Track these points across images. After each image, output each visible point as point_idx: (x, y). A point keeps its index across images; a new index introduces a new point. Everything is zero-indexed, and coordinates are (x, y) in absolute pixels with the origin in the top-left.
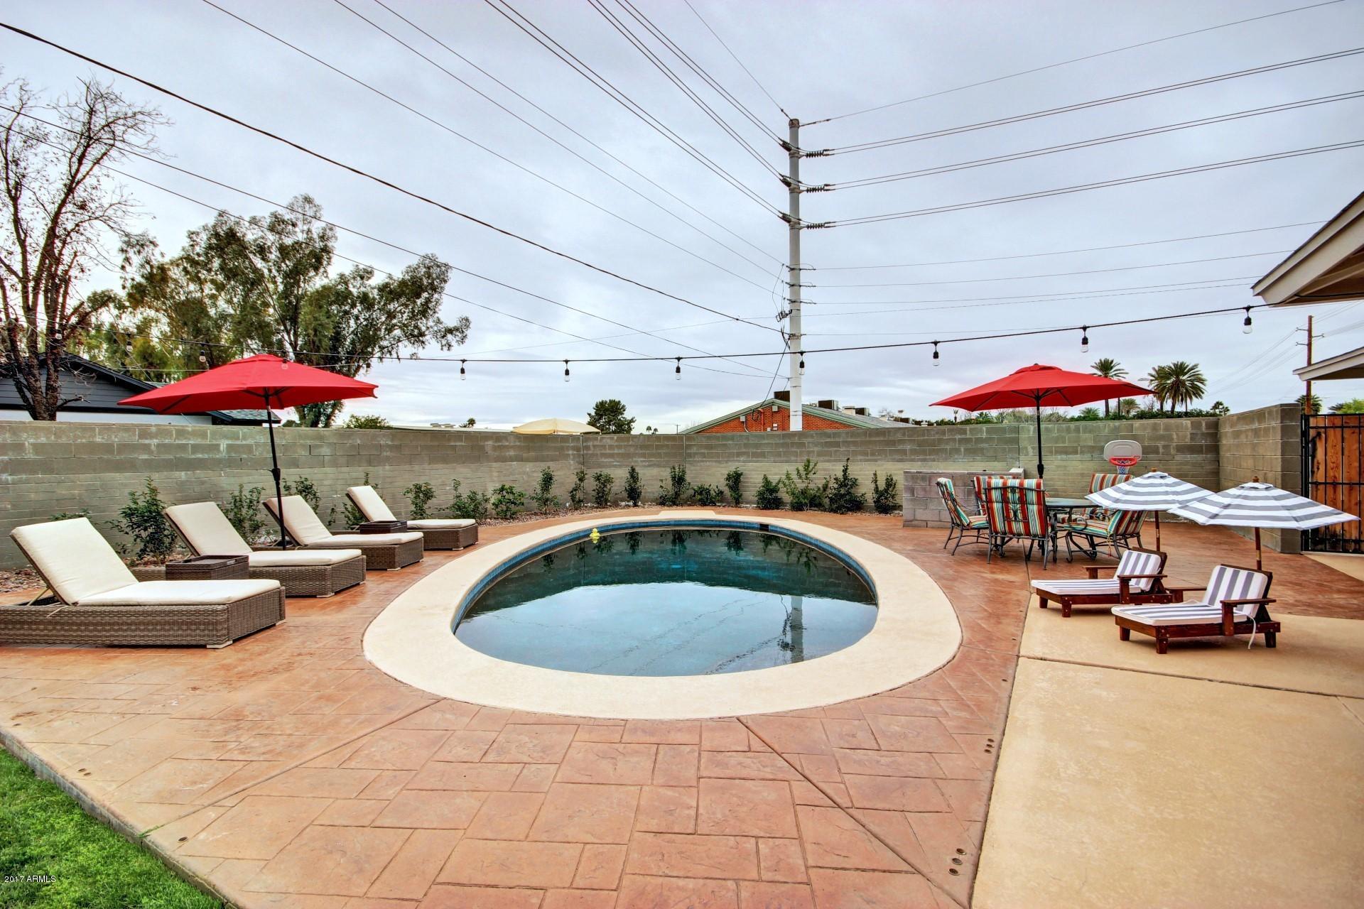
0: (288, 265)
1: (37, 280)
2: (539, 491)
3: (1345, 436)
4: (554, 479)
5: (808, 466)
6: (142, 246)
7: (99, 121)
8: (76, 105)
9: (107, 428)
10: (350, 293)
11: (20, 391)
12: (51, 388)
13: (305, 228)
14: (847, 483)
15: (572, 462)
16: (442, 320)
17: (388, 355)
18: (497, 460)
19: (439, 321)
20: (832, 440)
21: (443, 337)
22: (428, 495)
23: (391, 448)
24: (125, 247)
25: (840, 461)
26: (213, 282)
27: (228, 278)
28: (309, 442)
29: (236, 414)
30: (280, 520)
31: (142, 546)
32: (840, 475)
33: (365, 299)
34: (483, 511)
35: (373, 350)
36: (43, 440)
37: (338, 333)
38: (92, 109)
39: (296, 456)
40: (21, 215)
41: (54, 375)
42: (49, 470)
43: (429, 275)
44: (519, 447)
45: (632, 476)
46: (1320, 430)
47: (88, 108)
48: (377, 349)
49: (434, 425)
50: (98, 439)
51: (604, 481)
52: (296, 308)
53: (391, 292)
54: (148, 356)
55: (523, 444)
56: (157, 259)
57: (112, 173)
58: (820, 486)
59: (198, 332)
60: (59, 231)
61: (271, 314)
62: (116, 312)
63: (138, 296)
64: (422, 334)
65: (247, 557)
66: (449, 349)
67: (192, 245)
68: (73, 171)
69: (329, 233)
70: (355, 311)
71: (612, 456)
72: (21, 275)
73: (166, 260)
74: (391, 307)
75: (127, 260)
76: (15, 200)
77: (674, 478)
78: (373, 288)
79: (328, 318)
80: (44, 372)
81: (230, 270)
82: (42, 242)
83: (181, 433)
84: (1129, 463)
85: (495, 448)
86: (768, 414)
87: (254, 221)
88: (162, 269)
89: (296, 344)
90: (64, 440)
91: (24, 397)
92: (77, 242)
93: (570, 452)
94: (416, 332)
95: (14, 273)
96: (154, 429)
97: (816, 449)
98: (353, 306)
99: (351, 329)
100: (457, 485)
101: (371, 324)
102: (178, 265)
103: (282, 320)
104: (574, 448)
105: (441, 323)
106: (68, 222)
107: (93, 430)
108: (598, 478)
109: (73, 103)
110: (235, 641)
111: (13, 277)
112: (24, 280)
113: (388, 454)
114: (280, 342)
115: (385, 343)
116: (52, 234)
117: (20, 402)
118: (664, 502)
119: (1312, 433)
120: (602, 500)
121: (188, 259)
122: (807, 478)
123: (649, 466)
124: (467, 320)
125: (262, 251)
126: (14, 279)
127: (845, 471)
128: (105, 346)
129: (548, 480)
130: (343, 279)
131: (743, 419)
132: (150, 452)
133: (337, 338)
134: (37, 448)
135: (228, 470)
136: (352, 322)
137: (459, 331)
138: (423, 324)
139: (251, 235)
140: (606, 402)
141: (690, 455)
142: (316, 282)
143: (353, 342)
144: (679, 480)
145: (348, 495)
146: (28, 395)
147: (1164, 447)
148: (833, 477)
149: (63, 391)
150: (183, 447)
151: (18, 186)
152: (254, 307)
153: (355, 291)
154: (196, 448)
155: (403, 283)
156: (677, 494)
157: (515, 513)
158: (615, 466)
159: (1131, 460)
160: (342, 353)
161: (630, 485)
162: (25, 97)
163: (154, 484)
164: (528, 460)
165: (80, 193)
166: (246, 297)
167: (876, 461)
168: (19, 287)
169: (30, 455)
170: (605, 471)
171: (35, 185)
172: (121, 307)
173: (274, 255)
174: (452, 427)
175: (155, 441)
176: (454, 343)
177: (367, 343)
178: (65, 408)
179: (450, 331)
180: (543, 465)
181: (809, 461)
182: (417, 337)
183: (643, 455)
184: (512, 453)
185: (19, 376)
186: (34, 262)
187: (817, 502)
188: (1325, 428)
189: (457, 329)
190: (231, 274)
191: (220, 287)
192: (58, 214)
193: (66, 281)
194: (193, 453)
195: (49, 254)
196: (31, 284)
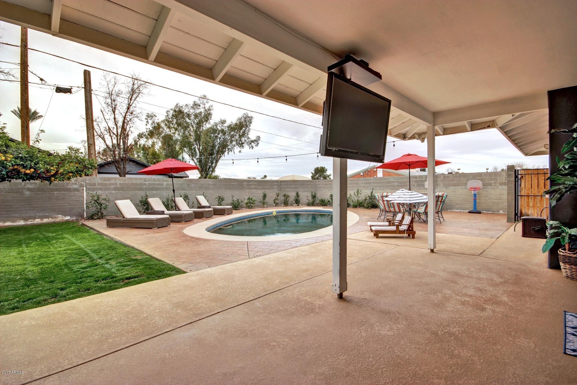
0: (196, 121)
1: (120, 136)
2: (262, 200)
3: (532, 177)
4: (267, 195)
5: (358, 192)
6: (152, 117)
7: (136, 86)
8: (129, 82)
9: (136, 179)
10: (218, 129)
11: (117, 169)
12: (124, 168)
13: (203, 106)
14: (372, 197)
15: (276, 190)
16: (250, 137)
17: (231, 152)
18: (248, 189)
19: (249, 138)
20: (368, 182)
21: (250, 144)
22: (223, 199)
23: (212, 185)
24: (147, 118)
25: (369, 189)
26: (174, 127)
27: (178, 126)
28: (188, 183)
29: (175, 175)
30: (175, 202)
31: (144, 211)
32: (370, 194)
33: (222, 131)
34: (241, 205)
35: (225, 150)
36: (121, 182)
37: (213, 144)
38: (134, 83)
39: (184, 187)
40: (116, 117)
41: (125, 164)
42: (123, 190)
43: (245, 121)
44: (256, 184)
45: (297, 195)
46: (522, 175)
47: (132, 83)
48: (227, 150)
49: (249, 178)
50: (134, 182)
51: (286, 197)
52: (200, 136)
53: (232, 128)
54: (154, 154)
55: (257, 184)
56: (157, 121)
57: (139, 102)
58: (364, 199)
59: (169, 146)
60: (125, 121)
61: (192, 139)
62: (146, 140)
63: (151, 134)
64: (242, 143)
65: (164, 211)
66: (252, 149)
67: (167, 115)
68: (129, 103)
69: (211, 108)
70: (219, 136)
71: (290, 188)
72: (116, 134)
73: (160, 121)
74: (232, 133)
75: (147, 122)
76: (114, 112)
77: (312, 196)
78: (226, 127)
79: (210, 139)
80: (122, 162)
81: (179, 123)
82: (121, 124)
83: (154, 180)
84: (477, 189)
85: (247, 185)
86: (372, 172)
87: (187, 105)
88: (158, 124)
89: (200, 149)
90: (126, 182)
91: (118, 170)
92: (130, 124)
93: (275, 187)
94: (241, 143)
95: (114, 134)
96: (147, 179)
97: (363, 185)
98: (219, 134)
99: (218, 142)
100: (233, 197)
101: (225, 140)
102: (164, 122)
103: (195, 140)
104: (276, 185)
105: (249, 139)
106: (128, 117)
107: (133, 179)
108: (285, 195)
109: (128, 82)
110: (158, 228)
111: (114, 135)
112: (117, 136)
113: (211, 186)
114: (195, 148)
115: (230, 147)
116: (124, 122)
117: (116, 172)
118: (309, 205)
119: (519, 176)
120: (286, 204)
121: (167, 120)
122: (358, 196)
123: (304, 192)
124: (259, 137)
125: (189, 116)
126: (115, 136)
127: (372, 193)
128: (142, 151)
129: (265, 196)
130: (216, 125)
131: (362, 174)
132: (146, 185)
133: (213, 146)
134: (120, 184)
135: (166, 191)
136: (218, 140)
137: (257, 141)
138: (243, 139)
139: (186, 110)
140: (319, 167)
141: (319, 188)
142: (207, 126)
143: (219, 147)
144: (314, 197)
145: (196, 198)
146: (119, 170)
147: (494, 183)
148: (367, 196)
149: (128, 168)
150: (155, 184)
151: (115, 108)
152: (186, 137)
153: (219, 128)
154: (158, 184)
155: (236, 124)
156: (313, 202)
157: (252, 207)
158: (292, 192)
159: (478, 188)
160: (215, 151)
161: (296, 198)
162: (116, 81)
163: (147, 194)
164: (259, 189)
165: (131, 109)
166: (184, 133)
167: (384, 189)
168: (116, 138)
169: (119, 186)
170: (287, 193)
171: (119, 108)
172: (147, 138)
173: (192, 117)
174: (255, 178)
175: (148, 183)
176: (254, 146)
177: (223, 148)
178: (128, 173)
179: (253, 141)
180: (264, 191)
181: (358, 190)
182: (241, 145)
183: (302, 188)
184: (253, 187)
185: (116, 164)
186: (119, 131)
187: (362, 205)
188: (525, 174)
189: (255, 141)
190: (179, 125)
191: (176, 130)
192: (125, 115)
193: (128, 135)
194: (157, 186)
195: (123, 128)
196: (119, 137)
